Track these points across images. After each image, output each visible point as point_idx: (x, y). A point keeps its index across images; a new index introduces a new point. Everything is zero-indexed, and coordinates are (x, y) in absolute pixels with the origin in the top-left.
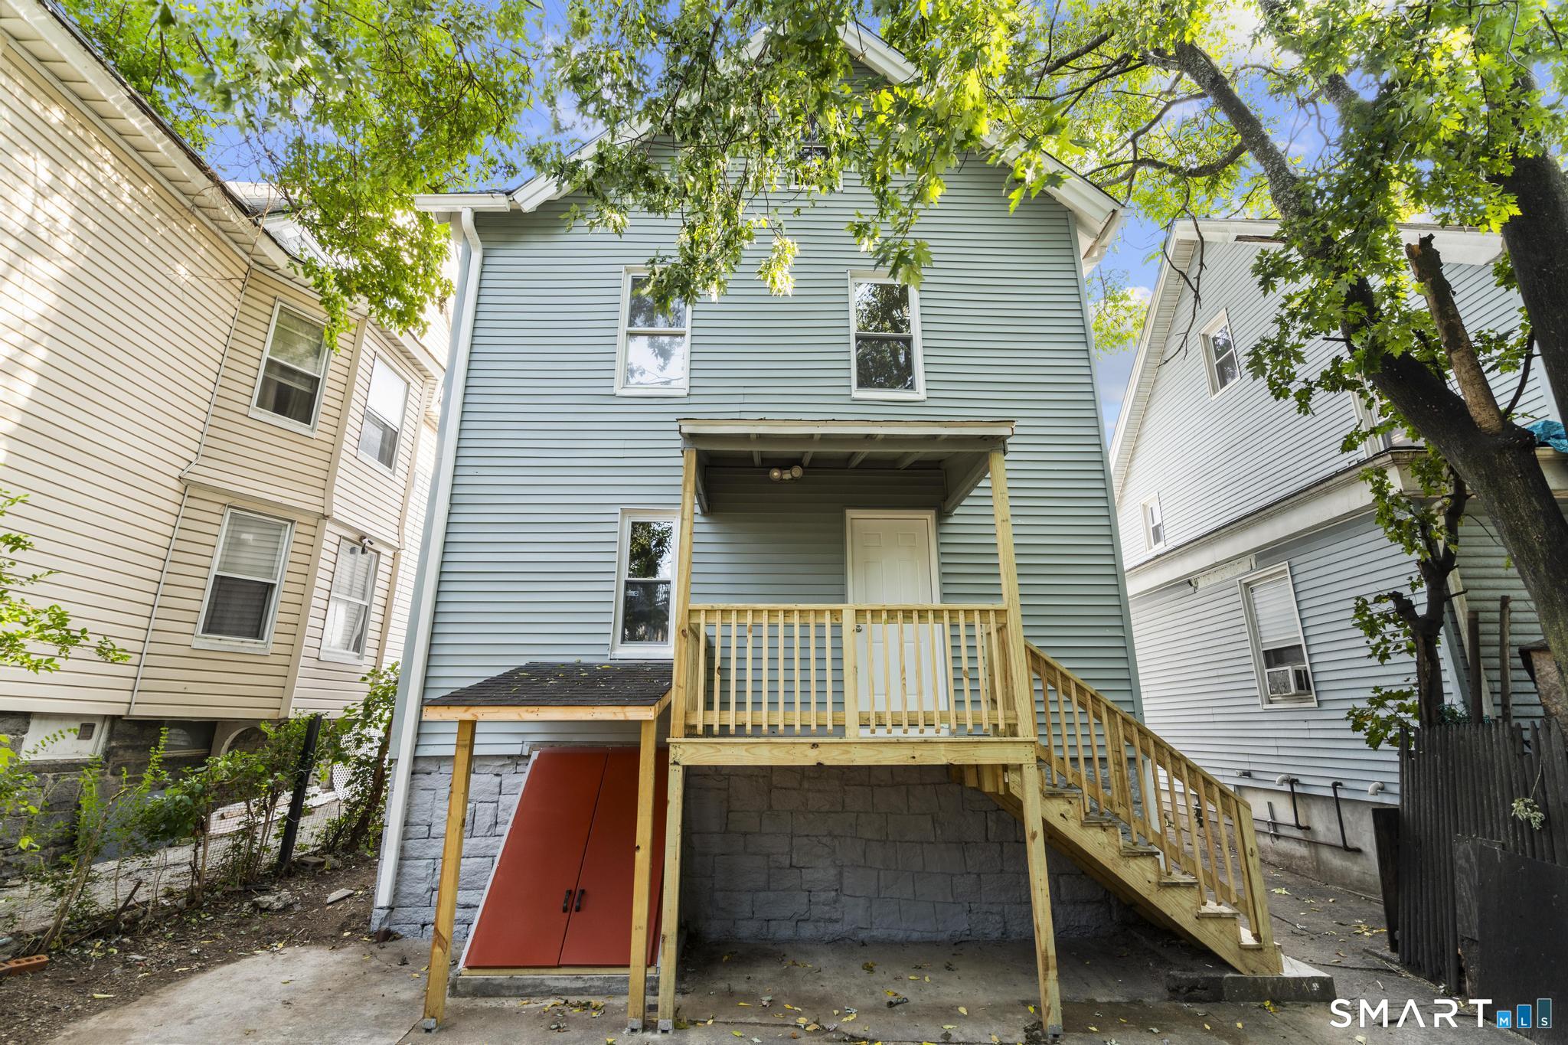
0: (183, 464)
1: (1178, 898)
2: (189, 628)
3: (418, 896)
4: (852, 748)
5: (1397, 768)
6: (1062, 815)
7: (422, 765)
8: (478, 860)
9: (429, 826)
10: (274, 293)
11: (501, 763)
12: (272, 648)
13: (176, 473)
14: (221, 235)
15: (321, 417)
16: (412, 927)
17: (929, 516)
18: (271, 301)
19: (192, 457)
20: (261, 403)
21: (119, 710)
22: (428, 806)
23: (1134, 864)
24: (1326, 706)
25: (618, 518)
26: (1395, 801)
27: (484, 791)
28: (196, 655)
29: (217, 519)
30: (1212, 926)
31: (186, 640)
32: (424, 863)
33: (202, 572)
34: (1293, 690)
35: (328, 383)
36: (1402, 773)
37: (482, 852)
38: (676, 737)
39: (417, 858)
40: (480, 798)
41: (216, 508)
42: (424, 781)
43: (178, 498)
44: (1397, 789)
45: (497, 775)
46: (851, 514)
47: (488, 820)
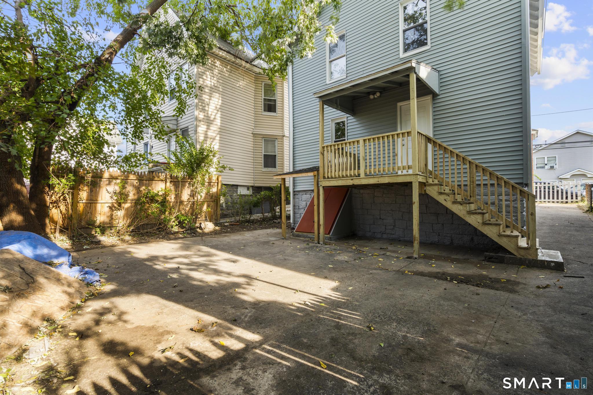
0: (252, 130)
1: (491, 229)
2: (261, 167)
6: (445, 200)
7: (296, 193)
10: (261, 80)
11: (310, 192)
12: (278, 170)
13: (251, 132)
14: (248, 71)
15: (278, 110)
17: (430, 98)
18: (261, 83)
19: (253, 128)
20: (265, 111)
21: (252, 185)
23: (472, 217)
25: (330, 123)
27: (308, 199)
28: (263, 172)
29: (261, 141)
30: (505, 239)
31: (261, 169)
32: (299, 214)
33: (261, 154)
35: (278, 100)
38: (321, 179)
41: (260, 139)
42: (296, 196)
43: (252, 138)
45: (310, 195)
46: (399, 104)
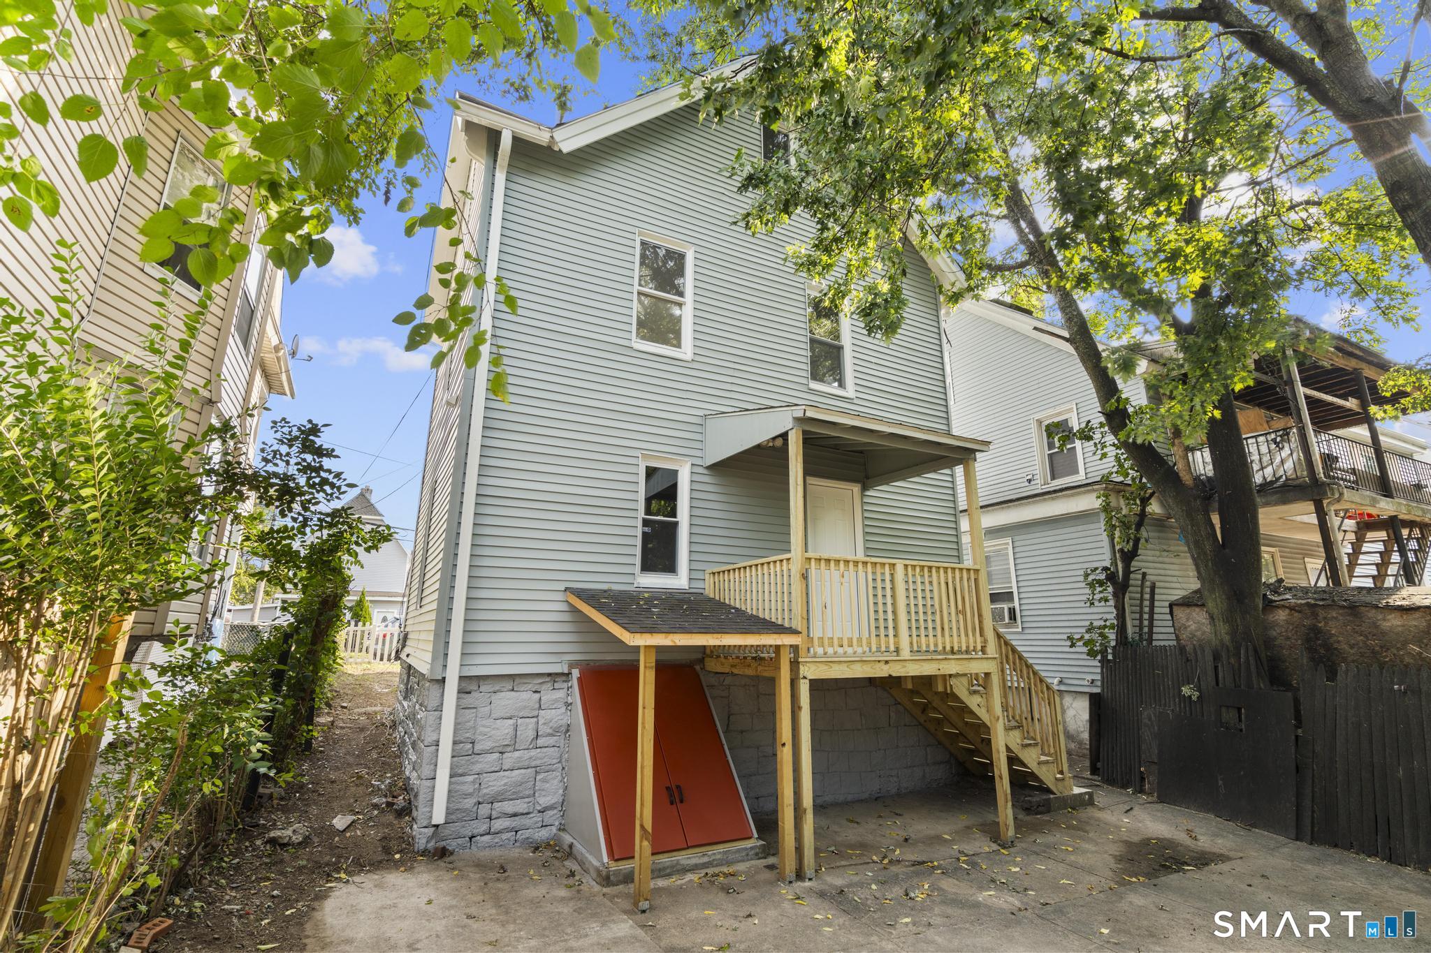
3: (465, 810)
4: (907, 664)
5: (1099, 670)
7: (469, 685)
8: (523, 771)
9: (473, 743)
11: (540, 681)
16: (460, 841)
17: (856, 488)
22: (471, 724)
24: (1027, 631)
26: (1098, 690)
27: (525, 707)
32: (470, 778)
34: (1007, 620)
36: (1102, 673)
37: (526, 764)
38: (804, 657)
39: (461, 775)
40: (521, 714)
42: (469, 700)
44: (1099, 683)
45: (536, 692)
47: (531, 734)
